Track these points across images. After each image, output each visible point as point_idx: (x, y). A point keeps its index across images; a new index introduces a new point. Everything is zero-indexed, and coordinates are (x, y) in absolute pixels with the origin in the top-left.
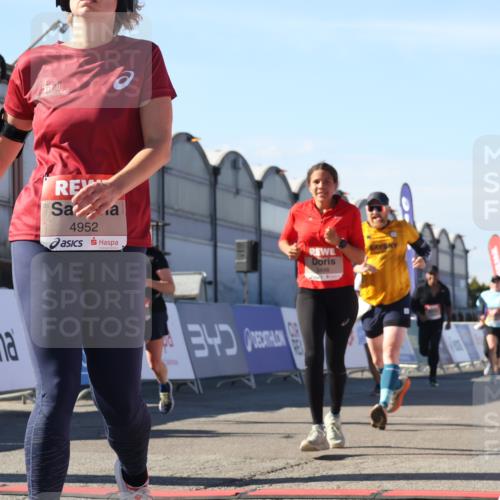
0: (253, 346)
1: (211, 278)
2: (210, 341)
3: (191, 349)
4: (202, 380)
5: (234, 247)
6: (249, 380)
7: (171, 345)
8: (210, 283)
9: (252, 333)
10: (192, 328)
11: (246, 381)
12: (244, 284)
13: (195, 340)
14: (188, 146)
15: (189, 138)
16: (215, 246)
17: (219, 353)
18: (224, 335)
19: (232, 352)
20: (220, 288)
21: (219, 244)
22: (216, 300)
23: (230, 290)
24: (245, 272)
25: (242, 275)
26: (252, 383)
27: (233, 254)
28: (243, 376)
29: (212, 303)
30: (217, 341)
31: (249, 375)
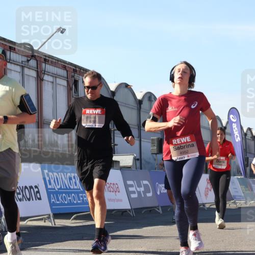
0: (160, 192)
1: (138, 157)
2: (138, 189)
3: (129, 193)
4: (134, 209)
5: (150, 141)
6: (158, 209)
7: (119, 192)
8: (138, 160)
9: (160, 185)
10: (129, 182)
11: (158, 210)
12: (155, 160)
13: (131, 189)
14: (126, 90)
15: (127, 86)
16: (140, 141)
17: (143, 196)
18: (146, 186)
19: (149, 195)
20: (143, 162)
21: (142, 140)
22: (141, 169)
23: (149, 163)
24: (156, 154)
25: (154, 155)
26: (160, 211)
27: (150, 145)
28: (156, 207)
29: (139, 170)
30: (142, 189)
31: (158, 207)
